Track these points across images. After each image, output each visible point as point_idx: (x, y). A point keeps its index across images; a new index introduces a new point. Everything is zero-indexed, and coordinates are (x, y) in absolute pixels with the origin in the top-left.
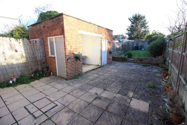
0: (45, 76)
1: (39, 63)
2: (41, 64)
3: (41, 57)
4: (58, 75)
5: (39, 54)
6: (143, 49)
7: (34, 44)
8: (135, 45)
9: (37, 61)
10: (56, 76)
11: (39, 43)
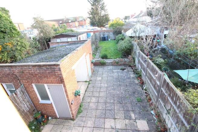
0: (43, 124)
1: (29, 114)
2: (31, 114)
3: (28, 107)
4: (58, 117)
5: (26, 105)
6: (109, 40)
7: (14, 98)
8: (102, 36)
9: (26, 114)
10: (56, 118)
11: (20, 93)
